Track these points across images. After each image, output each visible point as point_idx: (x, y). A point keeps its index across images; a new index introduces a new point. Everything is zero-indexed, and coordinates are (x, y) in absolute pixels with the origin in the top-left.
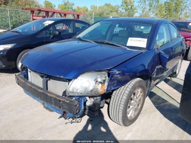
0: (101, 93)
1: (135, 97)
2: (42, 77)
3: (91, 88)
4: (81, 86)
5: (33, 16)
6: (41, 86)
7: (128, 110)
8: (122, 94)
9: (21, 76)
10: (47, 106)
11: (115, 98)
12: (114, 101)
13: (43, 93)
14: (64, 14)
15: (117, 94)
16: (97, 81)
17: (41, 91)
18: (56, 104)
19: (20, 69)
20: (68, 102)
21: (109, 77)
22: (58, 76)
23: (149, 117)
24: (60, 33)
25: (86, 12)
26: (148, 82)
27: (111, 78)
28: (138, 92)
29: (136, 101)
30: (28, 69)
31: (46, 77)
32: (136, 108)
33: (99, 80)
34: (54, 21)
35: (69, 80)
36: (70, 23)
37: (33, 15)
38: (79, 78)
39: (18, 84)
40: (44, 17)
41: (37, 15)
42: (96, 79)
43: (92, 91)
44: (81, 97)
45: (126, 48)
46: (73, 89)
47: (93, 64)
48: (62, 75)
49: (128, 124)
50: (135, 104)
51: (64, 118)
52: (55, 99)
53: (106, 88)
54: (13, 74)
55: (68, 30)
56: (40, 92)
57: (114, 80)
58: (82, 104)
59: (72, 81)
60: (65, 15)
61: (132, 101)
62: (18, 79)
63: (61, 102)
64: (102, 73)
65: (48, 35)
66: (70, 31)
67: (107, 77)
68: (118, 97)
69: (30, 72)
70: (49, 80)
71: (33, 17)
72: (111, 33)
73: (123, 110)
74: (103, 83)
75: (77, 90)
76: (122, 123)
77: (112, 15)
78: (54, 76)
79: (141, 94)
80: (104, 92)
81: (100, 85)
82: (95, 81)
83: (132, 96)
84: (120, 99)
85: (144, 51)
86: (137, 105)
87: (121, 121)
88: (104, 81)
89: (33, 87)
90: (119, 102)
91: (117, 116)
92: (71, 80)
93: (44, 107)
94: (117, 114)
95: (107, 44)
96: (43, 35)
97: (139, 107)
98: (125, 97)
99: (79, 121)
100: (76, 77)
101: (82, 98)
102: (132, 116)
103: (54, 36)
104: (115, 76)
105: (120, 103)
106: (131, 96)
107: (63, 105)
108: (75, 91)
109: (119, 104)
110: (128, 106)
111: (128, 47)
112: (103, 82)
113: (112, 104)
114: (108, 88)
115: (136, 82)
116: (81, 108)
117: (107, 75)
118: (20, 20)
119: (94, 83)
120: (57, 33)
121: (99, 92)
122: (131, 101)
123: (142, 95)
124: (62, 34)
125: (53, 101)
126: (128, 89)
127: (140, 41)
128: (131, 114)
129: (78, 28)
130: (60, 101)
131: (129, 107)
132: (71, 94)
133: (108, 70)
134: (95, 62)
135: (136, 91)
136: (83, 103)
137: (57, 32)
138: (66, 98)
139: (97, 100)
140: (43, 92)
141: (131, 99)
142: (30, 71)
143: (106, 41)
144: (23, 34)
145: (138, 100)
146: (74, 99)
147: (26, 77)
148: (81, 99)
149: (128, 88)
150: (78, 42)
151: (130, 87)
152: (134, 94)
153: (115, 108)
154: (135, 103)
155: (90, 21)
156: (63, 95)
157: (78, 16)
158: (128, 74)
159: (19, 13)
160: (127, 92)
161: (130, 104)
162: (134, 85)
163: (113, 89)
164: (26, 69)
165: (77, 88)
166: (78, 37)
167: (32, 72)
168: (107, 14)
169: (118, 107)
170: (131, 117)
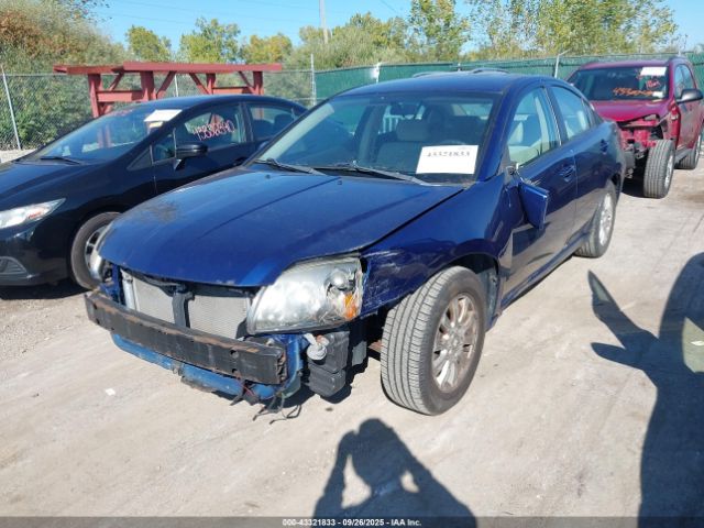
0: (348, 319)
1: (453, 324)
2: (170, 291)
3: (316, 307)
4: (288, 306)
5: (97, 93)
6: (169, 317)
7: (435, 363)
8: (414, 316)
9: (104, 296)
10: (194, 377)
11: (395, 331)
12: (393, 339)
13: (178, 337)
14: (207, 74)
15: (398, 319)
16: (331, 286)
17: (174, 332)
18: (220, 363)
19: (98, 277)
20: (255, 351)
21: (364, 270)
22: (220, 283)
23: (506, 385)
24: (203, 148)
25: (284, 55)
26: (491, 277)
27: (371, 272)
28: (460, 308)
29: (456, 336)
30: (124, 274)
31: (181, 289)
32: (459, 357)
33: (338, 282)
34: (178, 112)
35: (252, 291)
36: (235, 110)
37: (96, 88)
38: (280, 281)
39: (98, 322)
40: (137, 93)
41: (111, 89)
42: (328, 279)
43: (319, 313)
44: (290, 335)
45: (415, 180)
46: (266, 314)
47: (315, 238)
48: (230, 279)
49: (440, 406)
50: (455, 344)
51: (248, 400)
52: (217, 349)
53: (358, 303)
54: (61, 300)
55: (230, 134)
56: (169, 335)
57: (380, 278)
58: (294, 355)
59: (260, 292)
60: (211, 77)
61: (446, 337)
62: (95, 307)
63: (236, 356)
64: (345, 260)
65: (164, 159)
66: (238, 136)
67: (360, 272)
68: (403, 327)
69: (129, 281)
70: (193, 299)
71: (99, 95)
72: (374, 131)
73: (420, 363)
74: (348, 289)
75: (277, 316)
76: (421, 402)
77: (380, 60)
78: (207, 285)
79: (471, 313)
80: (355, 315)
81: (342, 296)
82: (325, 284)
83: (444, 319)
84: (409, 332)
85: (467, 185)
86: (461, 347)
87: (416, 394)
88: (353, 283)
89: (146, 324)
90: (407, 340)
91: (405, 382)
92: (258, 289)
93: (184, 380)
94: (404, 376)
95: (359, 173)
96: (149, 159)
97: (470, 353)
98: (421, 325)
99: (295, 414)
100: (270, 280)
101: (293, 339)
102: (451, 381)
103: (184, 160)
104: (383, 266)
105: (410, 343)
106: (438, 319)
107: (240, 362)
108: (271, 317)
109: (406, 347)
110: (434, 350)
111: (421, 177)
112: (348, 287)
113: (388, 349)
114: (364, 303)
115: (451, 278)
116: (293, 366)
117: (358, 266)
118: (50, 108)
119: (323, 289)
120: (194, 148)
121: (341, 315)
122: (441, 337)
123: (474, 316)
124: (209, 150)
125: (210, 356)
126: (430, 301)
127: (456, 154)
128: (445, 375)
129: (261, 123)
130: (233, 352)
131: (438, 353)
132: (260, 329)
133: (360, 251)
134: (323, 233)
135: (454, 306)
136: (297, 351)
137: (195, 146)
138: (248, 341)
139: (336, 340)
140: (179, 332)
141: (442, 331)
142: (130, 278)
143: (354, 164)
144: (83, 163)
145: (462, 332)
146: (271, 341)
147: (119, 297)
148: (290, 342)
149: (428, 297)
150: (268, 177)
151: (434, 293)
152: (449, 315)
153: (397, 361)
154: (456, 341)
155: (301, 85)
156: (238, 336)
157: (258, 75)
158: (419, 256)
159: (45, 83)
160: (426, 310)
161: (440, 343)
162: (446, 287)
163: (381, 303)
164: (115, 274)
165: (276, 311)
166: (265, 157)
167: (134, 279)
168: (362, 56)
169: (405, 355)
170: (447, 384)
